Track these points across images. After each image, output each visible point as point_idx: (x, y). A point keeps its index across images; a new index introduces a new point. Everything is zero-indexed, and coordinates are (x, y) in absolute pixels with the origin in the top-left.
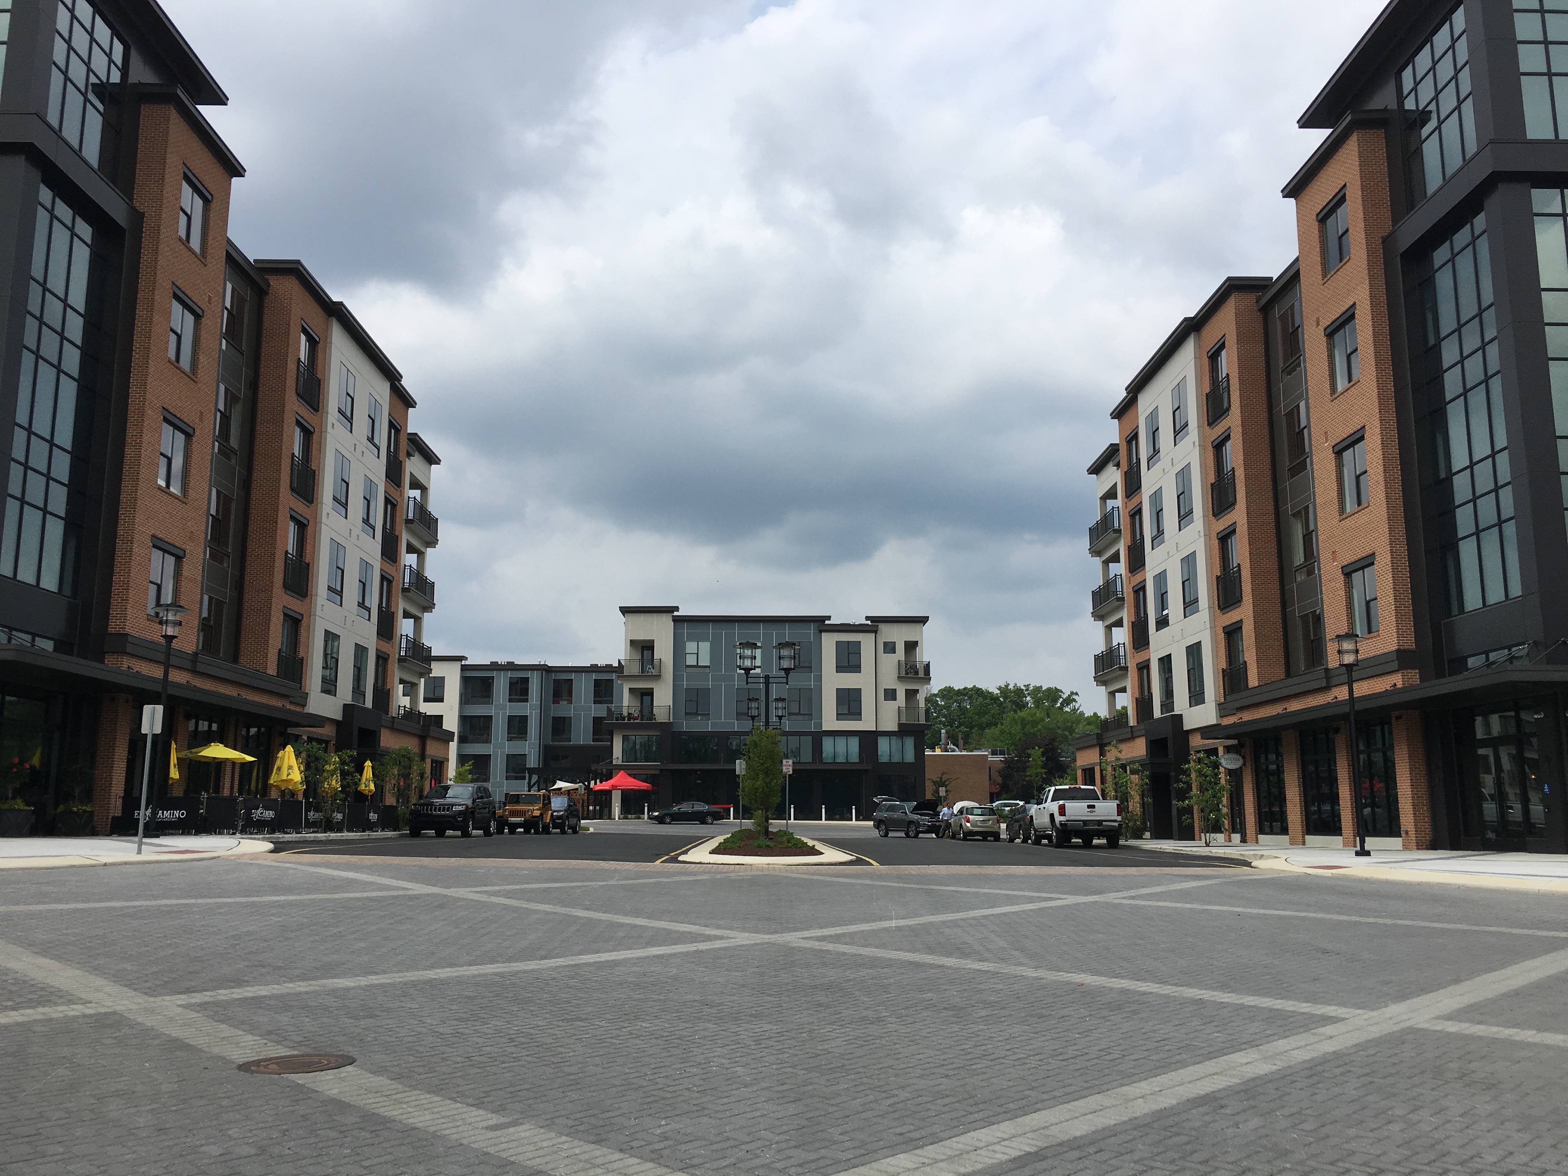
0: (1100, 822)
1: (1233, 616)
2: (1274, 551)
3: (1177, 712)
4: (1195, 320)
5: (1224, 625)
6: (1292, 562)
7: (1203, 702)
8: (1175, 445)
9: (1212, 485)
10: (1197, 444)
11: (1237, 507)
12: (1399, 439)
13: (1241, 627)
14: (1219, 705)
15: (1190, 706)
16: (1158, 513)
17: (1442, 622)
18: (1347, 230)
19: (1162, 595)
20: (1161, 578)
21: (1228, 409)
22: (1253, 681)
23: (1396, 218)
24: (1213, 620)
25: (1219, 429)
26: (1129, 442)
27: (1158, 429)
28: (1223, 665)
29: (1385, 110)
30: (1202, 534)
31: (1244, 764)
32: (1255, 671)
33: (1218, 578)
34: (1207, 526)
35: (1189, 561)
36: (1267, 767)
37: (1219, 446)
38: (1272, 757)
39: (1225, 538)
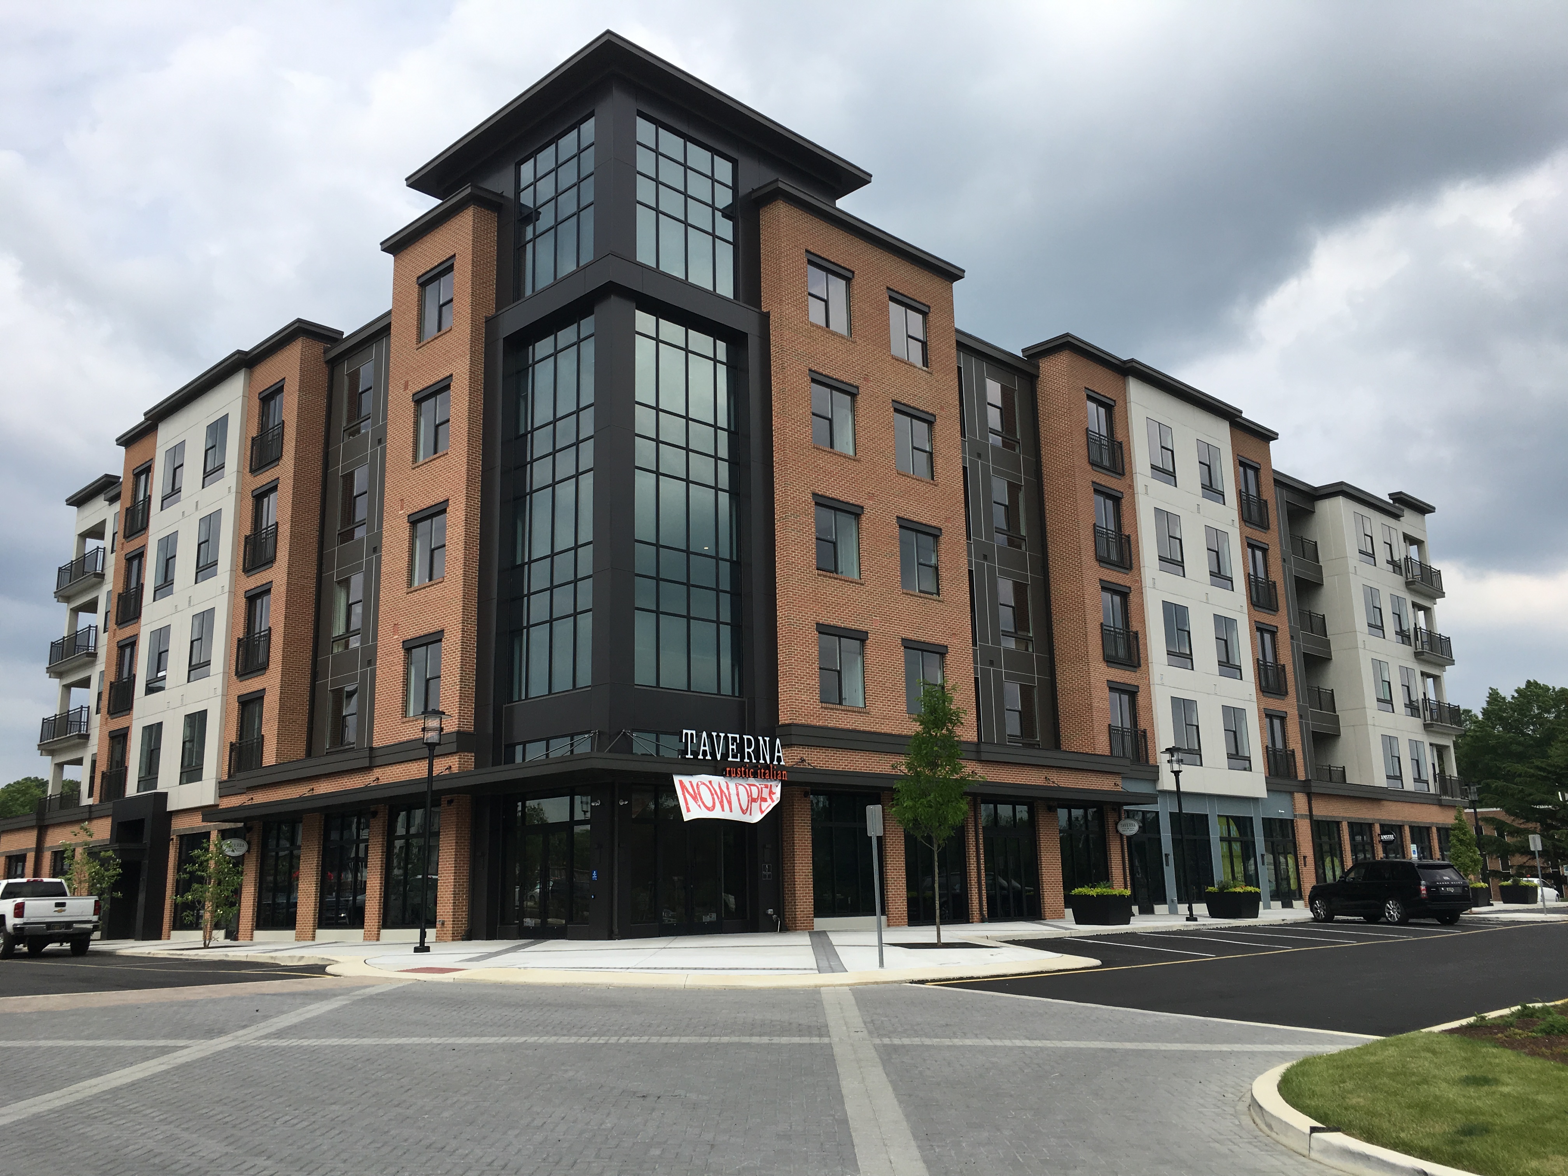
0: (69, 924)
1: (253, 685)
2: (311, 618)
3: (160, 789)
4: (249, 356)
5: (239, 694)
6: (330, 633)
7: (200, 779)
8: (203, 487)
9: (247, 538)
10: (234, 490)
11: (276, 565)
12: (481, 518)
13: (262, 698)
14: (219, 783)
15: (180, 784)
16: (168, 560)
17: (504, 706)
18: (451, 301)
19: (160, 654)
20: (161, 636)
21: (279, 459)
22: (269, 758)
23: (500, 303)
24: (227, 686)
25: (264, 478)
26: (137, 476)
27: (182, 465)
28: (233, 738)
29: (501, 195)
30: (227, 589)
31: (248, 851)
32: (274, 746)
33: (239, 640)
34: (234, 581)
35: (205, 620)
36: (277, 854)
37: (260, 497)
38: (285, 844)
39: (254, 598)
